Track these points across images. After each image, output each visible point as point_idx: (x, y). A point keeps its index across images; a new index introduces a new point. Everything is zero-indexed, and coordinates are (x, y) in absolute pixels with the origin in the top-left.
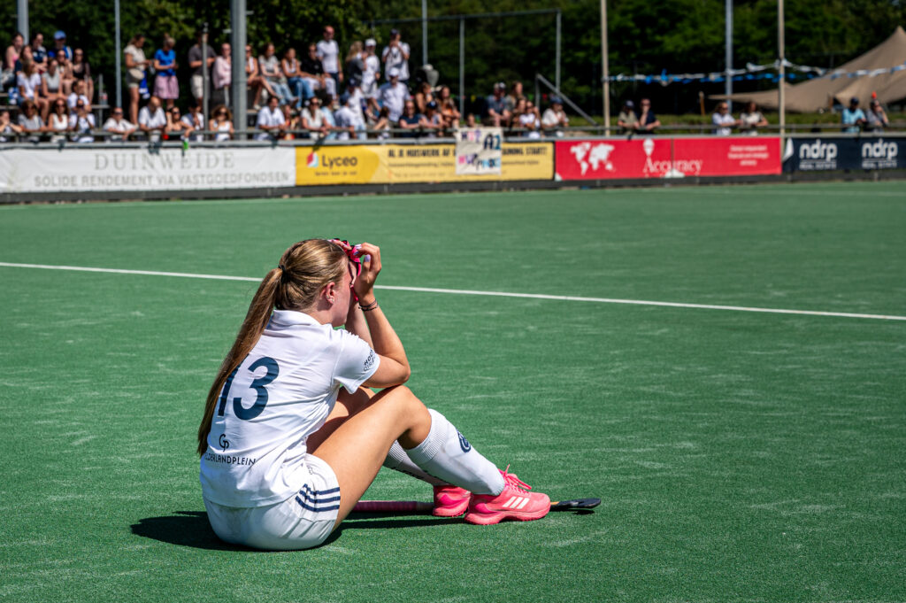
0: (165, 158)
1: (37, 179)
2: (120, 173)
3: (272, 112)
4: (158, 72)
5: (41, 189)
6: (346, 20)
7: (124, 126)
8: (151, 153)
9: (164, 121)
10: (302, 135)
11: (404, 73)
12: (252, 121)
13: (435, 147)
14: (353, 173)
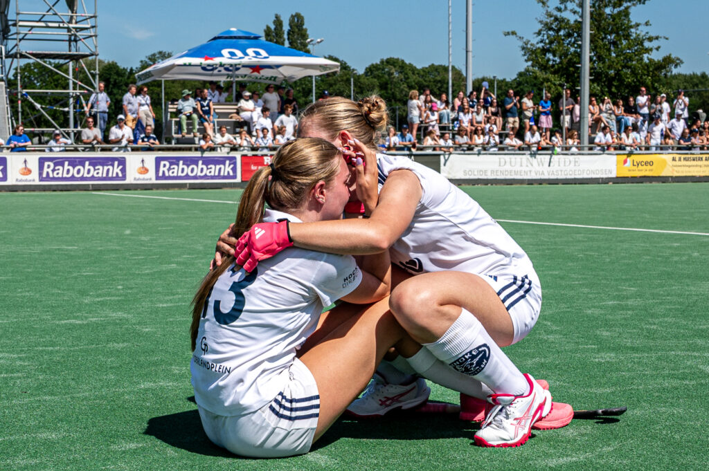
0: (539, 160)
1: (465, 171)
2: (513, 169)
3: (605, 135)
4: (542, 113)
5: (467, 177)
6: (653, 85)
7: (516, 142)
8: (531, 157)
9: (539, 139)
10: (620, 147)
11: (686, 114)
12: (592, 141)
13: (701, 156)
14: (651, 170)
